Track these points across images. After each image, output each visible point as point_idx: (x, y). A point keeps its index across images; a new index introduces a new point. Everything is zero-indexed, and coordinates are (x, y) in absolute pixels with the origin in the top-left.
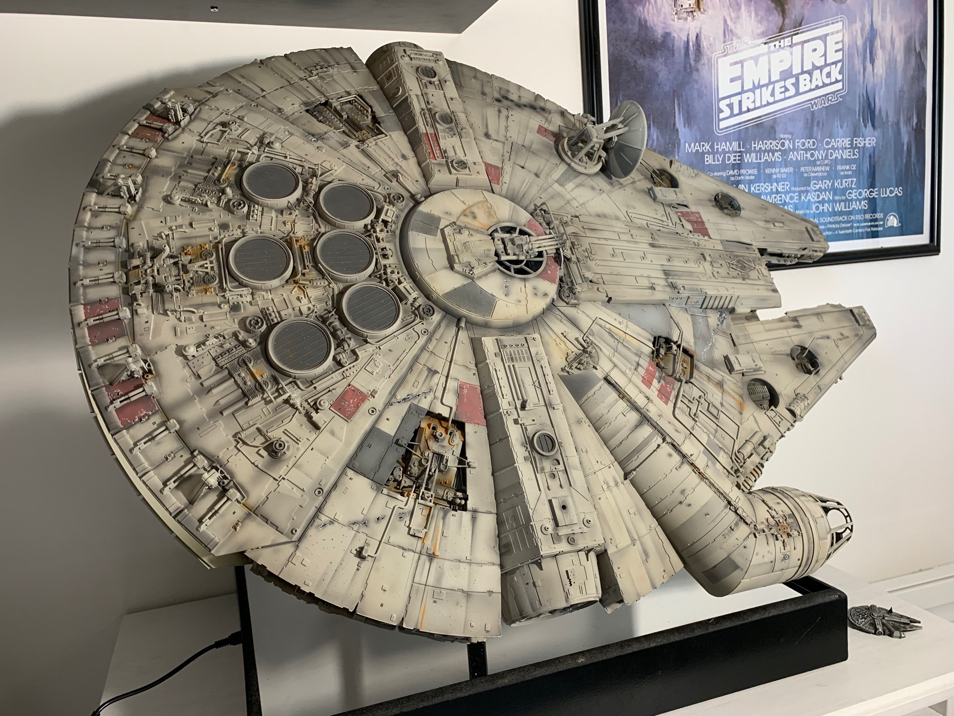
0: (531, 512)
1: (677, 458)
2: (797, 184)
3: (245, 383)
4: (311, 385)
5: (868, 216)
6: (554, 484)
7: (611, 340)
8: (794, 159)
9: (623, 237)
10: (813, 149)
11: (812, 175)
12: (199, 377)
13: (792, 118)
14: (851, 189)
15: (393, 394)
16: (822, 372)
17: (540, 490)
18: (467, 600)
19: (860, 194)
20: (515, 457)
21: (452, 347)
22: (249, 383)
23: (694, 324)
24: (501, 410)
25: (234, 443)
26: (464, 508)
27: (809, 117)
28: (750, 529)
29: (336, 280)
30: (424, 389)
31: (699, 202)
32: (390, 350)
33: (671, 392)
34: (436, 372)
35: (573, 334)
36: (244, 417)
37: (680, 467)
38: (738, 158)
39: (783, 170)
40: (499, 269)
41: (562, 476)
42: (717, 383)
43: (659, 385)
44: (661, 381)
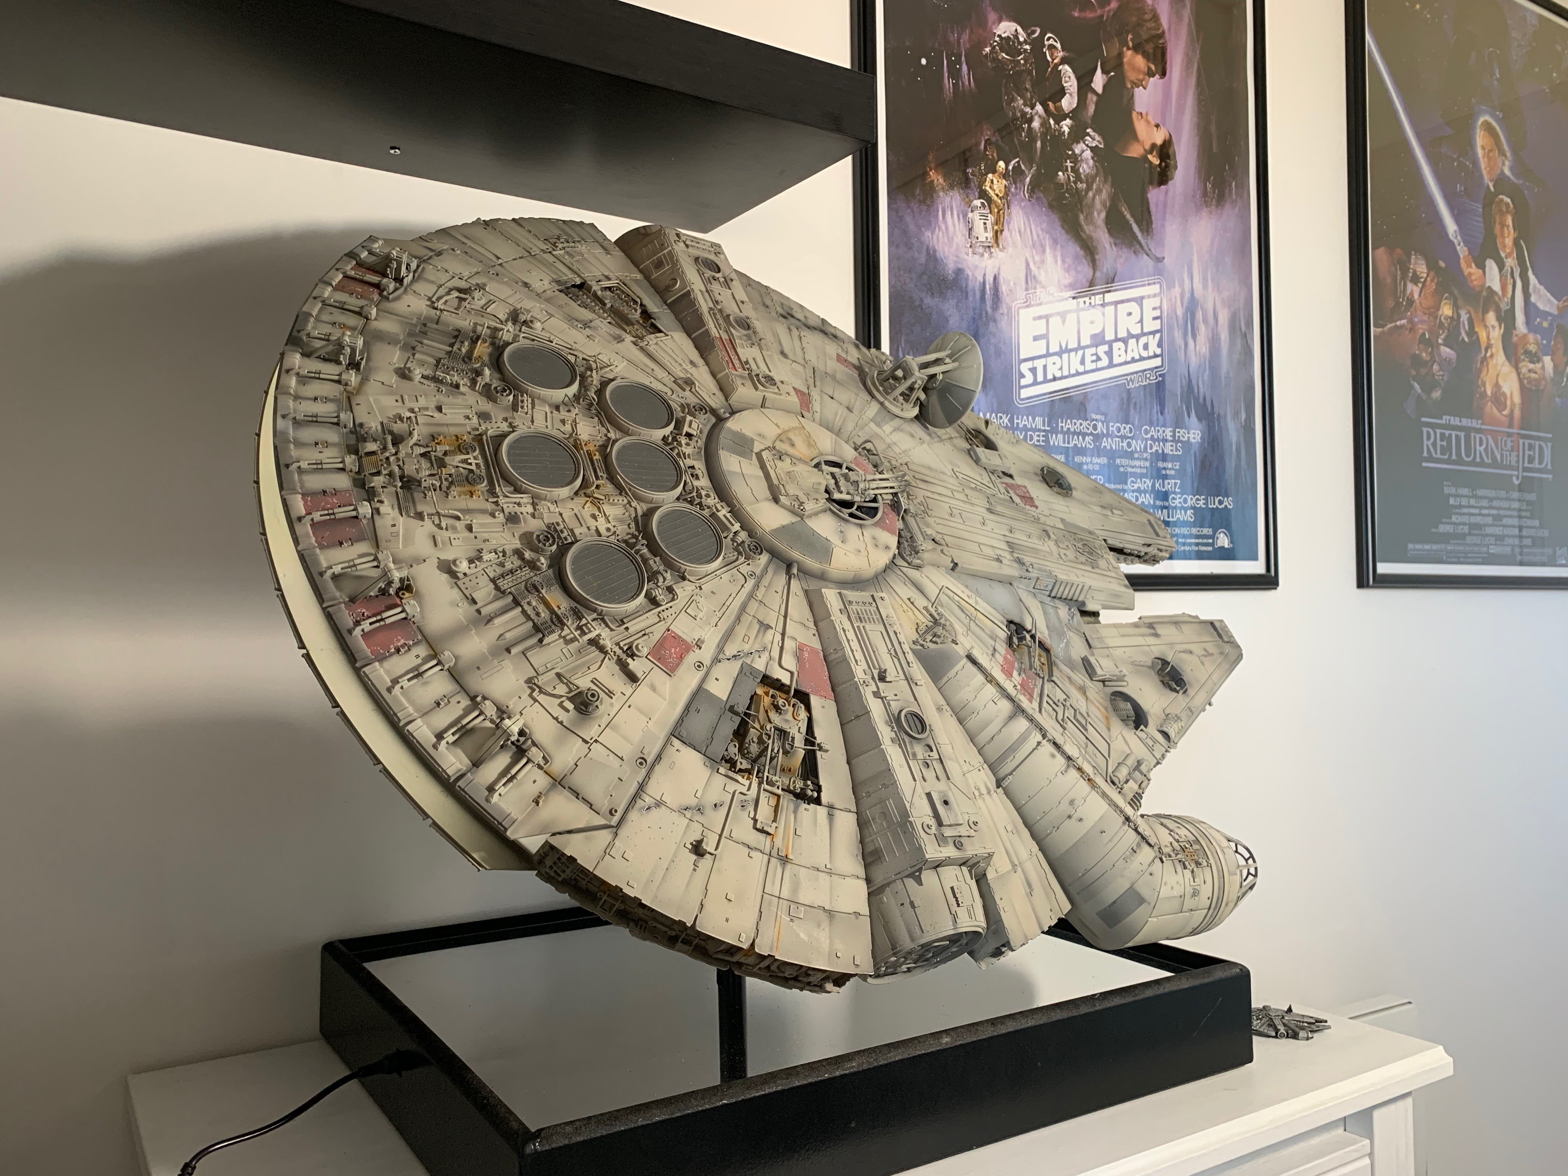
0: (908, 805)
1: (1061, 760)
2: (1112, 478)
3: (538, 614)
4: (620, 625)
5: (1194, 531)
6: (929, 774)
7: (963, 616)
8: (1109, 448)
9: (957, 495)
10: (1129, 438)
11: (1130, 470)
12: (474, 602)
13: (1105, 395)
14: (1175, 493)
15: (721, 649)
16: (1191, 692)
17: (915, 780)
18: (830, 921)
19: (1185, 501)
20: (881, 737)
21: (785, 597)
22: (543, 615)
23: (1045, 613)
24: (856, 679)
25: (529, 691)
26: (818, 801)
27: (1125, 396)
28: (1155, 852)
29: (639, 499)
30: (757, 647)
31: (1024, 474)
32: (712, 592)
33: (1033, 689)
34: (768, 627)
35: (921, 602)
36: (538, 658)
37: (1066, 771)
38: (1042, 439)
39: (1096, 460)
40: (830, 509)
41: (937, 766)
42: (1080, 688)
43: (1020, 679)
44: (1021, 673)
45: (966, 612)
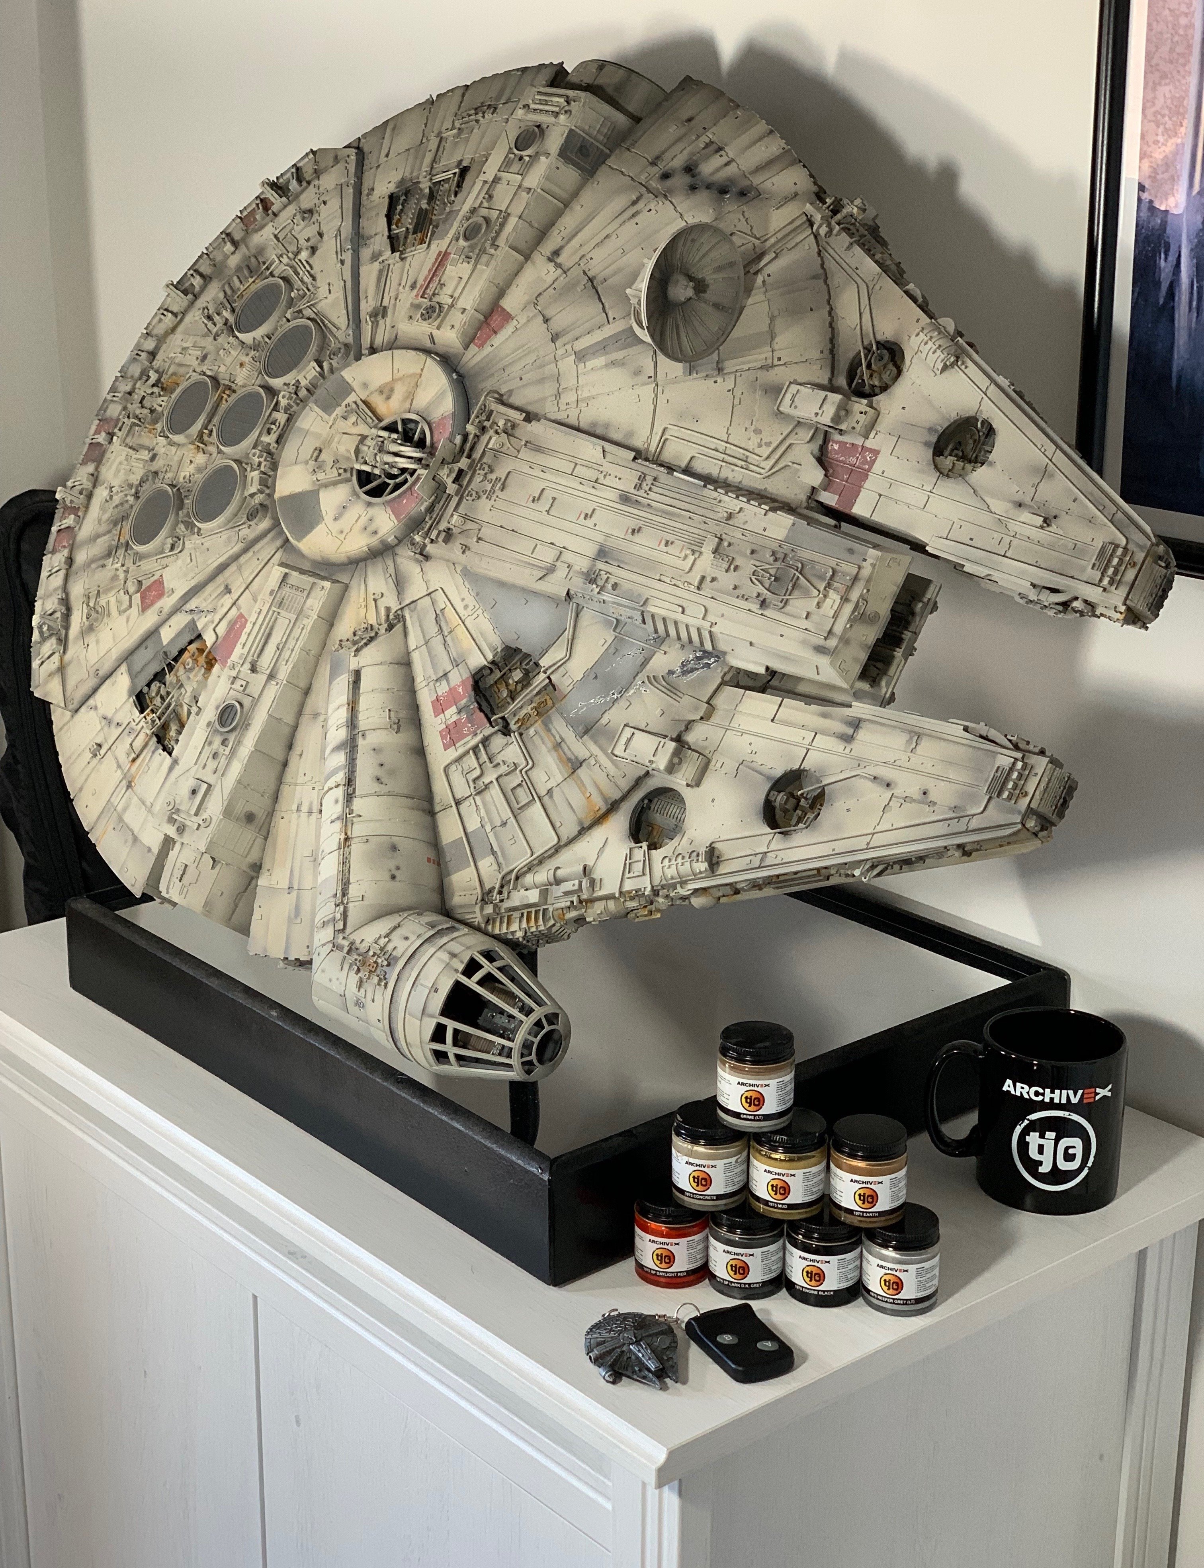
4: (139, 563)
6: (212, 764)
7: (432, 628)
20: (202, 717)
21: (260, 567)
23: (611, 652)
28: (333, 936)
29: (219, 450)
30: (210, 608)
31: (904, 428)
32: (207, 549)
35: (389, 600)
40: (352, 480)
41: (223, 761)
42: (569, 760)
43: (455, 718)
44: (462, 714)
45: (443, 624)
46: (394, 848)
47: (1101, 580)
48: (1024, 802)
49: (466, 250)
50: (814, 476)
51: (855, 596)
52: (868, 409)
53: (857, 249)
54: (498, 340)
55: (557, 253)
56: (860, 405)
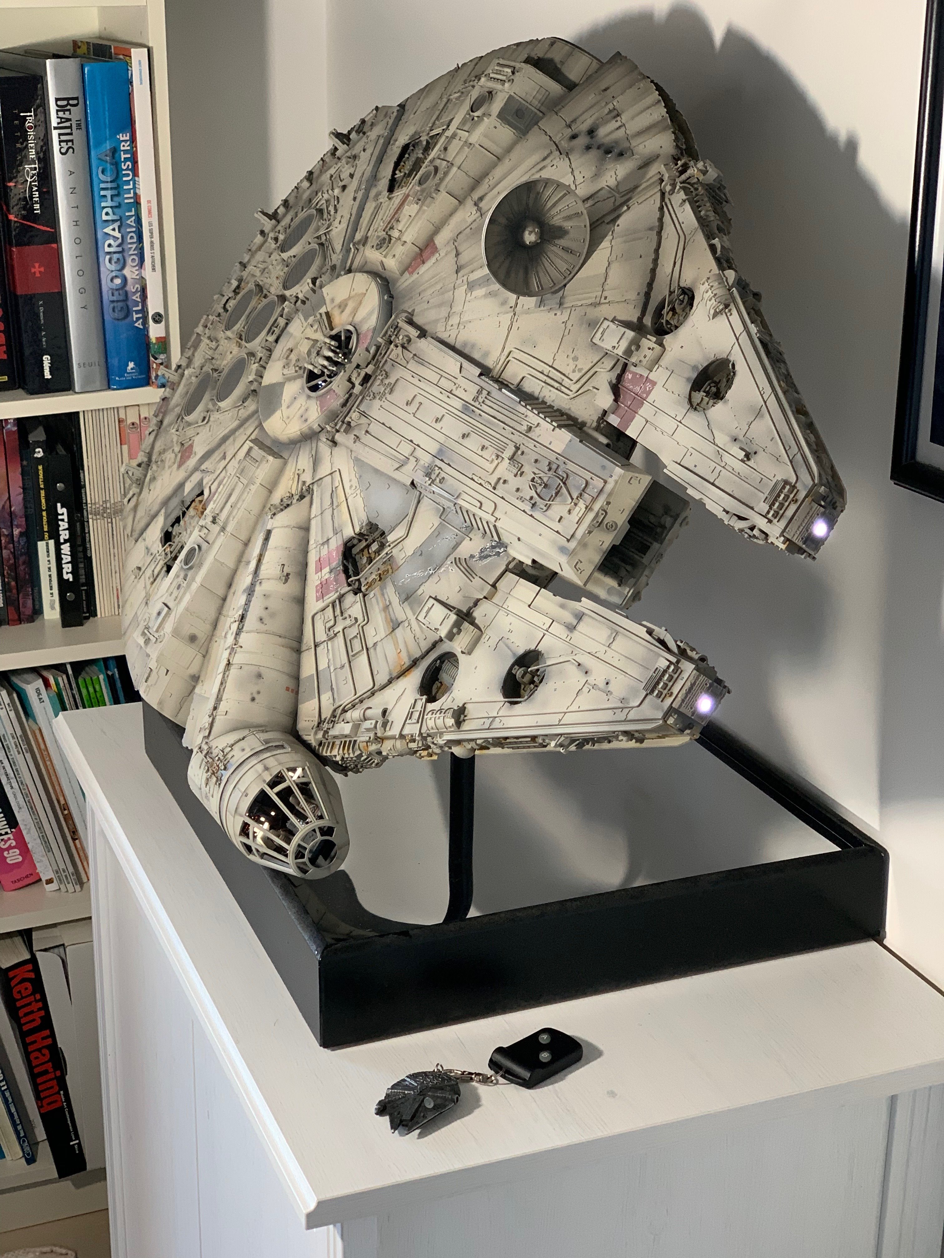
6: (175, 594)
7: (327, 501)
15: (202, 462)
17: (167, 591)
21: (244, 441)
23: (435, 535)
33: (331, 591)
35: (307, 475)
40: (305, 377)
41: (182, 592)
42: (392, 620)
43: (327, 576)
44: (332, 573)
45: (334, 500)
46: (259, 676)
47: (768, 512)
48: (668, 701)
49: (419, 193)
50: (605, 400)
51: (597, 506)
52: (655, 346)
53: (687, 206)
54: (423, 269)
55: (481, 199)
56: (649, 342)
